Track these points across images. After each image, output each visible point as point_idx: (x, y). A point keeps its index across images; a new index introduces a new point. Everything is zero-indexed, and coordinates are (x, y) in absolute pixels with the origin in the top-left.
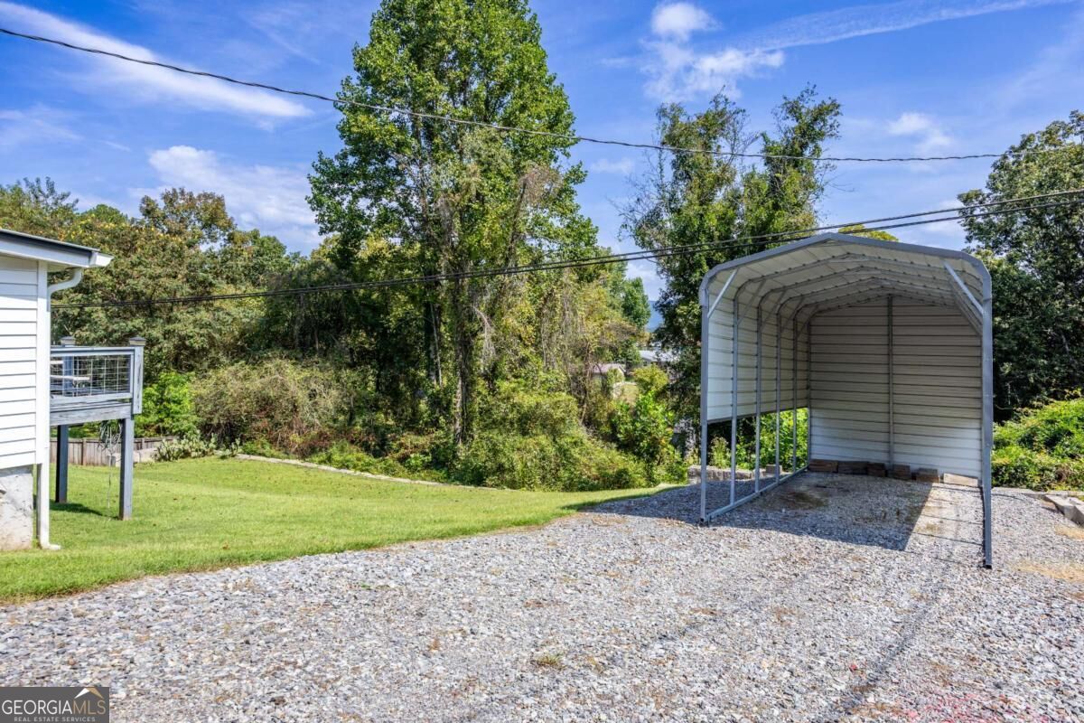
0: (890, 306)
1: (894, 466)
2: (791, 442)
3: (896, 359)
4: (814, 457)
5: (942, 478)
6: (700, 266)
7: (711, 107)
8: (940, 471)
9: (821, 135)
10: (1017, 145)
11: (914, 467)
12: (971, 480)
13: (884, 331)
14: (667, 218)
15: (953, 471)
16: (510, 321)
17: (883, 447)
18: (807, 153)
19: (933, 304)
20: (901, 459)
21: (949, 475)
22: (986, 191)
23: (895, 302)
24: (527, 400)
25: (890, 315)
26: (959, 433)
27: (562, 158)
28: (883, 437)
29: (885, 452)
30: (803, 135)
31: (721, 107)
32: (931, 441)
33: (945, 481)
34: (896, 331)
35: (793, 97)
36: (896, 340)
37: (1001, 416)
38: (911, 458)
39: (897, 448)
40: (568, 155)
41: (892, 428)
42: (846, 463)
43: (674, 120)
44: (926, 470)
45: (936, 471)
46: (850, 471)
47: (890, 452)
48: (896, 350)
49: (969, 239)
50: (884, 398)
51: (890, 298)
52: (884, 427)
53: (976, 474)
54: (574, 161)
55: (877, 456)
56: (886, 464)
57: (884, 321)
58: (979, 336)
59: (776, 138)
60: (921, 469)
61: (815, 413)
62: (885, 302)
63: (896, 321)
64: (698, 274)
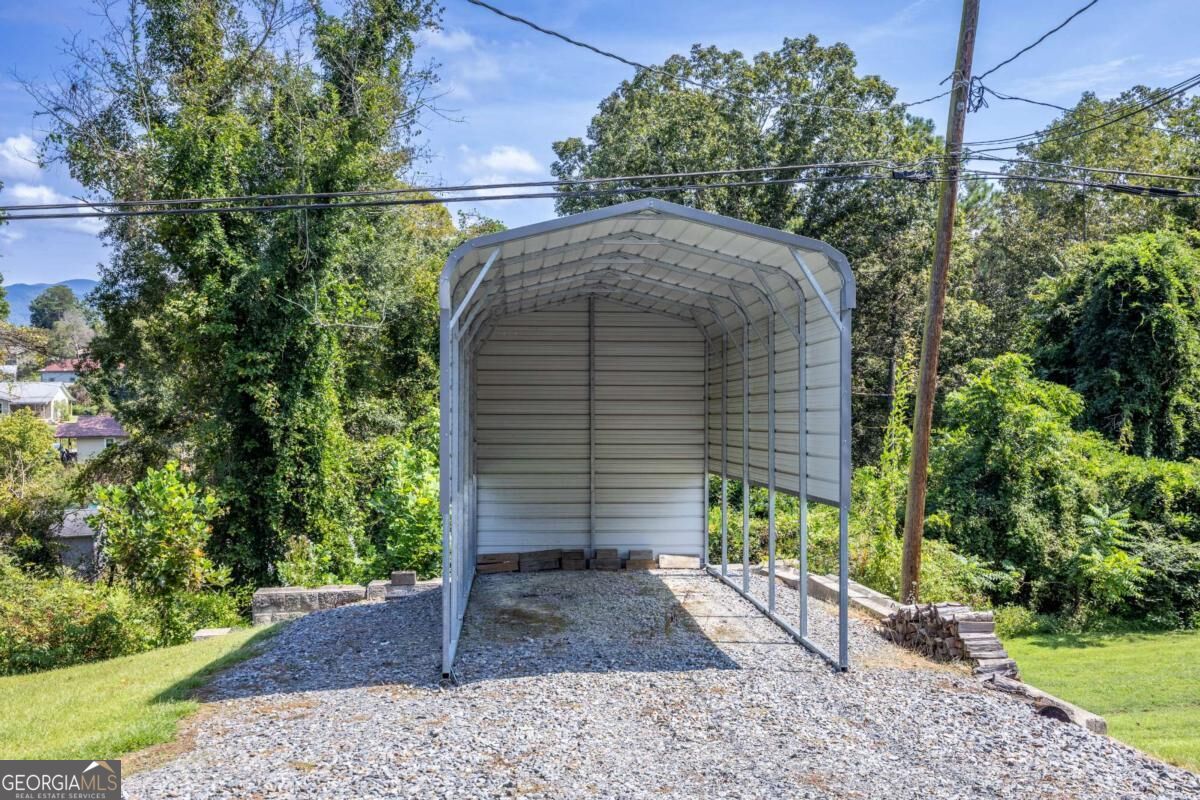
0: (590, 311)
1: (596, 553)
2: (421, 531)
3: (599, 392)
4: (482, 551)
5: (657, 561)
6: (210, 227)
8: (655, 551)
9: (413, 20)
11: (622, 550)
12: (692, 559)
13: (582, 349)
14: (137, 131)
15: (672, 551)
17: (581, 525)
18: (390, 47)
20: (603, 541)
21: (666, 557)
23: (599, 306)
25: (590, 326)
26: (677, 495)
28: (581, 510)
29: (583, 532)
32: (647, 510)
33: (662, 565)
34: (599, 349)
36: (599, 364)
38: (616, 538)
39: (599, 525)
41: (593, 495)
42: (530, 554)
44: (638, 553)
45: (651, 552)
46: (538, 568)
47: (590, 532)
48: (598, 378)
50: (582, 451)
51: (592, 299)
52: (582, 495)
53: (698, 550)
55: (568, 537)
56: (586, 550)
57: (583, 334)
60: (630, 553)
61: (485, 482)
62: (583, 305)
63: (599, 333)
64: (206, 242)
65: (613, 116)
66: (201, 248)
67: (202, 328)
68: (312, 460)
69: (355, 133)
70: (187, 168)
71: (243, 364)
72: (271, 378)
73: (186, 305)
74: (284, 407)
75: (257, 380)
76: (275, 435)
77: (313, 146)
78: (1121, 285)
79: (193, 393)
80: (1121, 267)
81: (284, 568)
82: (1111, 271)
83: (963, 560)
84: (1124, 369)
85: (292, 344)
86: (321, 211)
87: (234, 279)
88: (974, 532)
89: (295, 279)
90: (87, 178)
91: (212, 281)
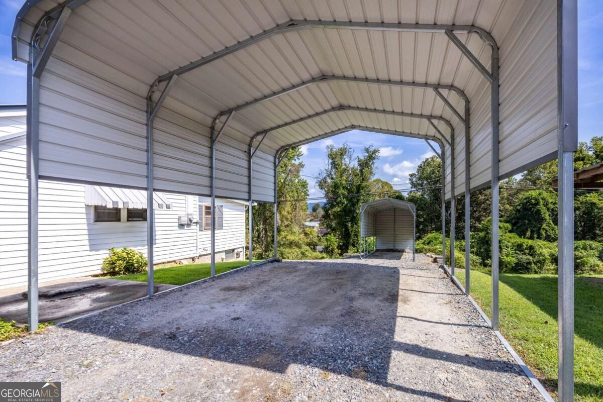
0: (395, 211)
1: (395, 249)
3: (396, 224)
4: (377, 248)
7: (342, 146)
8: (405, 250)
9: (374, 158)
10: (424, 161)
11: (399, 249)
12: (411, 252)
13: (393, 217)
14: (329, 181)
15: (408, 250)
16: (285, 213)
17: (393, 245)
18: (370, 163)
19: (404, 210)
20: (397, 248)
22: (417, 174)
24: (291, 237)
26: (409, 241)
27: (297, 160)
28: (393, 243)
30: (370, 158)
31: (345, 147)
32: (404, 243)
33: (406, 252)
34: (396, 217)
35: (367, 147)
36: (396, 219)
37: (418, 238)
39: (396, 245)
40: (299, 159)
41: (395, 240)
43: (331, 150)
46: (386, 251)
47: (394, 246)
48: (396, 221)
49: (412, 188)
50: (393, 235)
51: (395, 209)
52: (393, 240)
54: (300, 161)
55: (392, 247)
56: (393, 249)
57: (393, 213)
58: (413, 218)
59: (362, 158)
60: (401, 250)
61: (377, 237)
62: (393, 210)
63: (396, 214)
65: (421, 168)
66: (339, 200)
67: (339, 213)
68: (356, 235)
69: (363, 180)
70: (336, 186)
71: (345, 219)
72: (350, 221)
73: (337, 209)
74: (352, 227)
75: (347, 222)
76: (350, 231)
77: (357, 181)
78: (528, 202)
79: (338, 224)
80: (528, 198)
81: (349, 251)
82: (526, 199)
83: (475, 257)
84: (529, 220)
85: (353, 216)
86: (358, 191)
87: (344, 205)
88: (482, 253)
89: (353, 205)
90: (322, 189)
91: (340, 205)
